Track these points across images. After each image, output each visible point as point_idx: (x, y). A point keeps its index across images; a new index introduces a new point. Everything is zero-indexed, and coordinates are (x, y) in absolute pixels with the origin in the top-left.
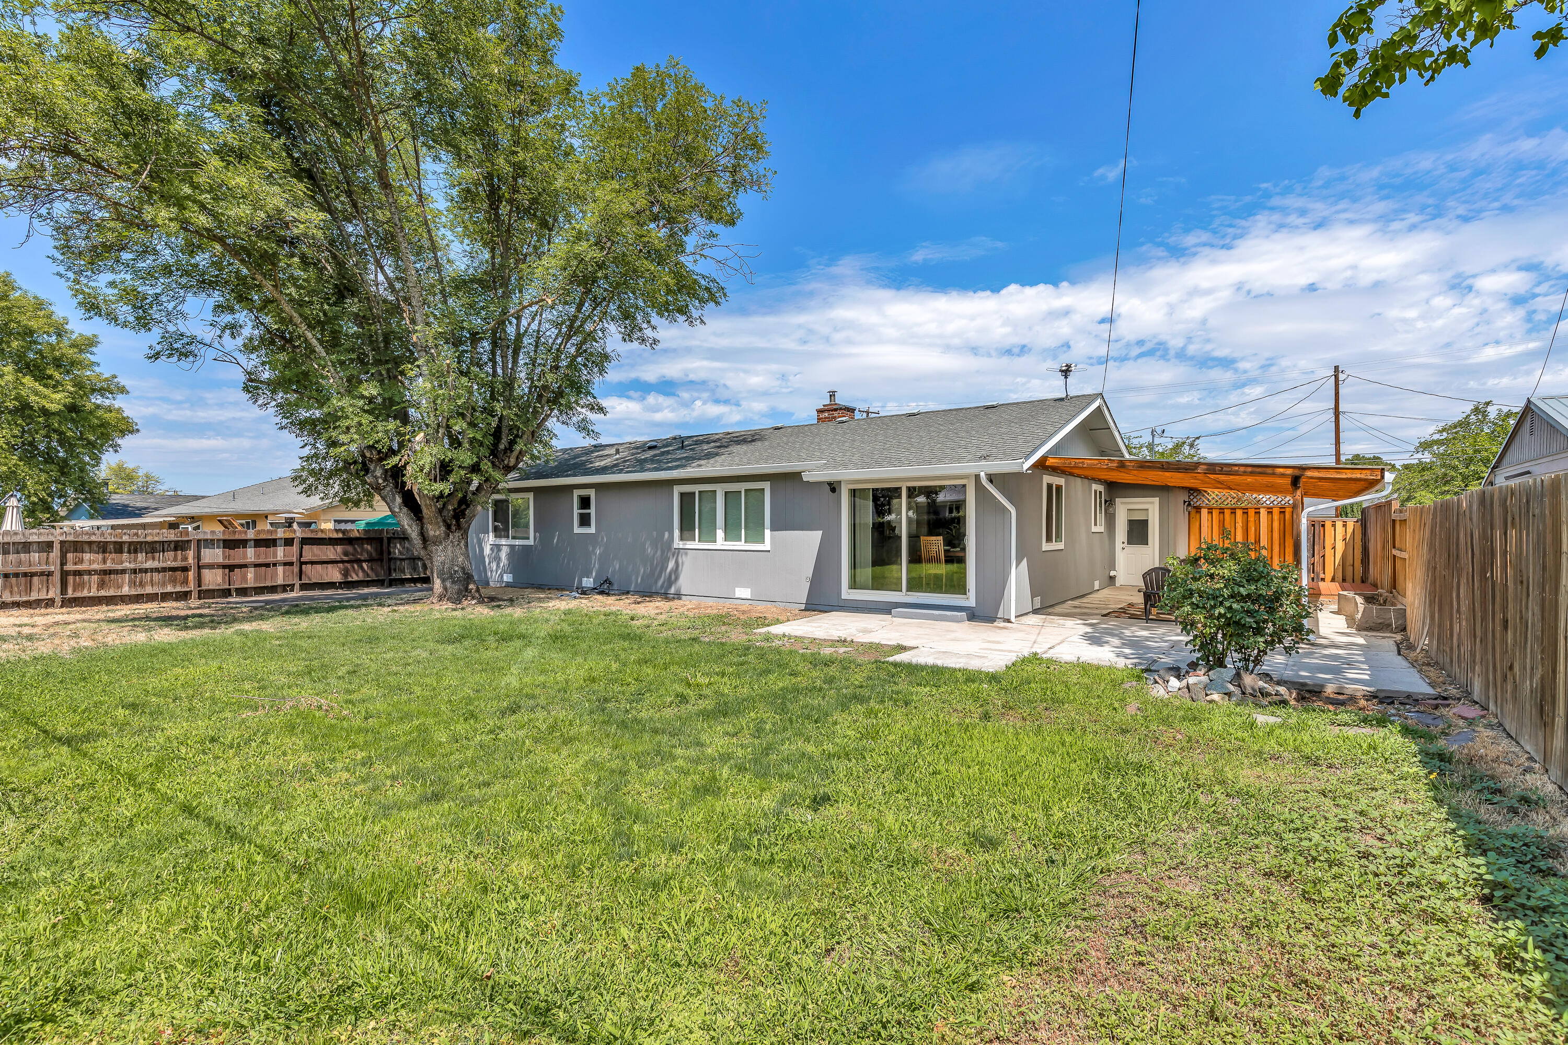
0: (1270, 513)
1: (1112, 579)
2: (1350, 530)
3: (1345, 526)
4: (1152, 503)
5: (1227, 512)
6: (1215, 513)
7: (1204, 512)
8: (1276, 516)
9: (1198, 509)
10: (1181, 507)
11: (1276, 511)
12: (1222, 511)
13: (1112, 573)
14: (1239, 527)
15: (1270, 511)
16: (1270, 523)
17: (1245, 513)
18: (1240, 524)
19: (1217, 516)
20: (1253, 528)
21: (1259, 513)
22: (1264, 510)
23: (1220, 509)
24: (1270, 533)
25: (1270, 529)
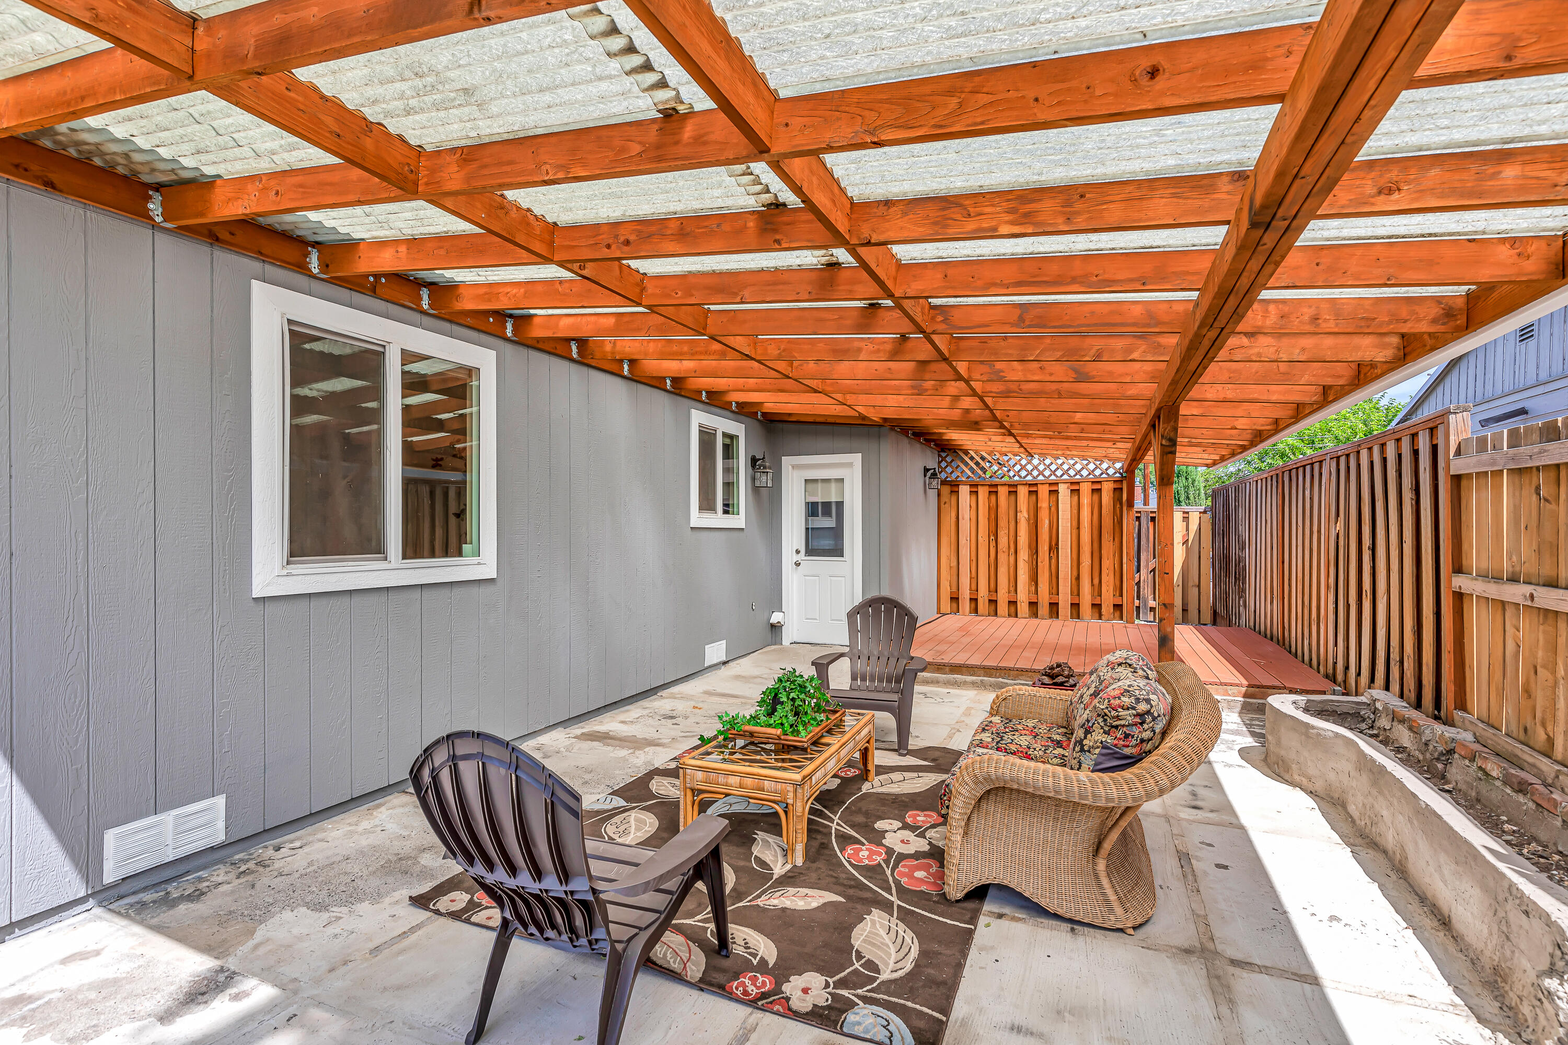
0: (1075, 492)
1: (775, 628)
2: (1194, 527)
3: (1186, 519)
4: (850, 465)
5: (1003, 491)
6: (983, 492)
7: (964, 490)
8: (1086, 499)
9: (954, 486)
10: (918, 480)
11: (1085, 489)
12: (993, 490)
13: (776, 618)
14: (1023, 519)
15: (1075, 487)
16: (1075, 511)
17: (1033, 493)
18: (1023, 516)
19: (987, 500)
20: (1047, 522)
21: (1057, 492)
22: (1066, 486)
23: (990, 486)
24: (1075, 531)
25: (1075, 524)
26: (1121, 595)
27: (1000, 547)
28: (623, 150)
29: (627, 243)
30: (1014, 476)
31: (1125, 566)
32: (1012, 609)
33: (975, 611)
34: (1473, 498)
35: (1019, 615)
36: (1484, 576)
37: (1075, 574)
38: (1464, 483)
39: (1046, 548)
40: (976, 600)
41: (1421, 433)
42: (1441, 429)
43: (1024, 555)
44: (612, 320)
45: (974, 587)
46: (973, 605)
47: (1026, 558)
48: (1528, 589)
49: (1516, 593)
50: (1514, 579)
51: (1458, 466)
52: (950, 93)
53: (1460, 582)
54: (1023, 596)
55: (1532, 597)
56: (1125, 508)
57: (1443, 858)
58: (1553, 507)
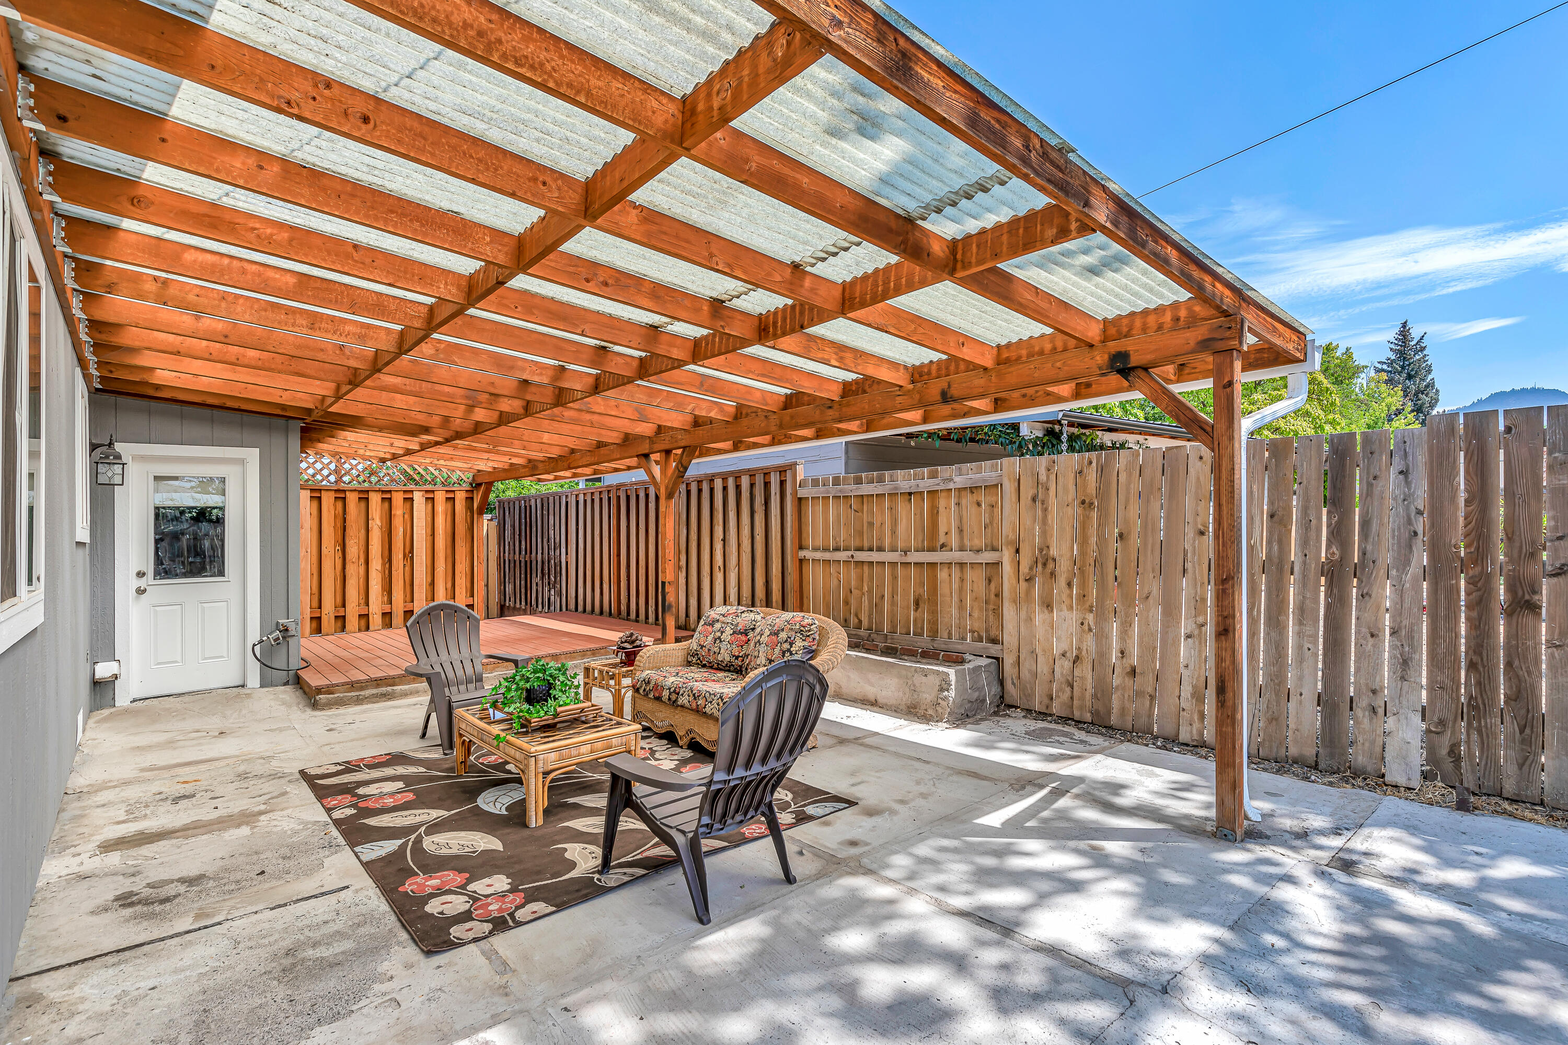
0: (430, 500)
1: (103, 686)
4: (241, 460)
5: (351, 497)
6: (327, 498)
8: (440, 507)
11: (440, 497)
12: (340, 495)
13: (103, 670)
14: (375, 527)
15: (431, 496)
16: (429, 519)
17: (388, 501)
18: (376, 523)
19: (332, 508)
20: (402, 530)
21: (412, 499)
22: (421, 493)
23: (337, 491)
24: (430, 538)
25: (429, 532)
26: (472, 596)
27: (348, 557)
28: (769, 274)
29: (606, 284)
30: (364, 481)
31: (475, 569)
32: (363, 622)
33: (318, 630)
34: (809, 509)
35: (371, 628)
36: (816, 549)
37: (429, 580)
38: (803, 502)
39: (401, 556)
40: (319, 618)
41: (772, 474)
42: (789, 473)
43: (376, 564)
44: (292, 280)
45: (315, 604)
46: (314, 624)
47: (379, 568)
48: (849, 553)
49: (842, 556)
50: (837, 549)
51: (802, 493)
52: (912, 321)
53: (802, 554)
54: (376, 607)
55: (852, 556)
56: (475, 516)
57: (870, 676)
58: (860, 514)
